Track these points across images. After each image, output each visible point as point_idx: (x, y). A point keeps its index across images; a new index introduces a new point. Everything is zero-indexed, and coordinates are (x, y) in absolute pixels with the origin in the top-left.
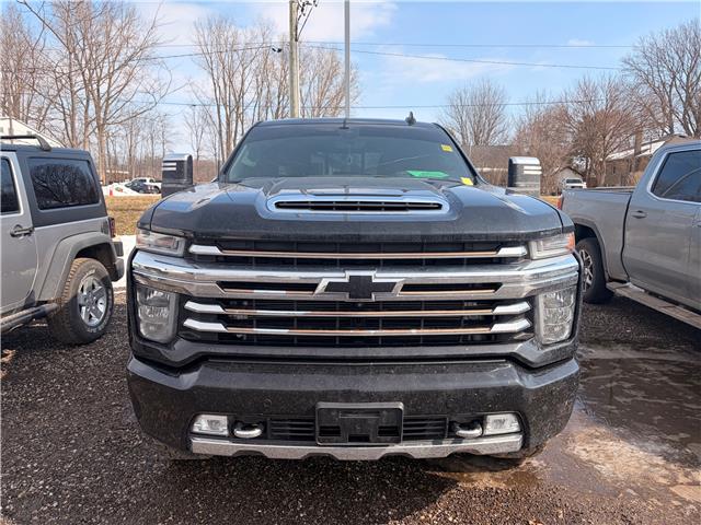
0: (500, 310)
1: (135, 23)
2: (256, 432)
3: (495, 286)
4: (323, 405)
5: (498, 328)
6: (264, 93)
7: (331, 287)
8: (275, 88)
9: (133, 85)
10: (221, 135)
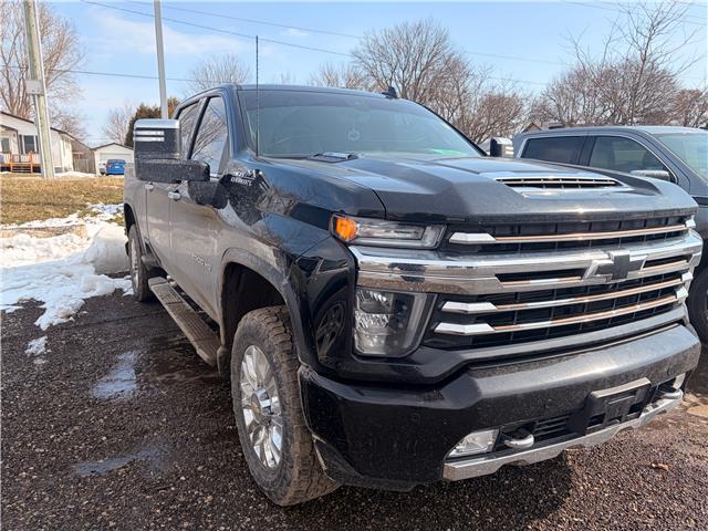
2: (530, 440)
4: (599, 394)
7: (601, 270)
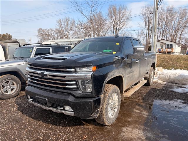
0: (67, 82)
1: (126, 11)
3: (64, 77)
5: (68, 86)
6: (160, 25)
7: (39, 74)
8: (164, 23)
9: (124, 26)
10: (146, 38)
